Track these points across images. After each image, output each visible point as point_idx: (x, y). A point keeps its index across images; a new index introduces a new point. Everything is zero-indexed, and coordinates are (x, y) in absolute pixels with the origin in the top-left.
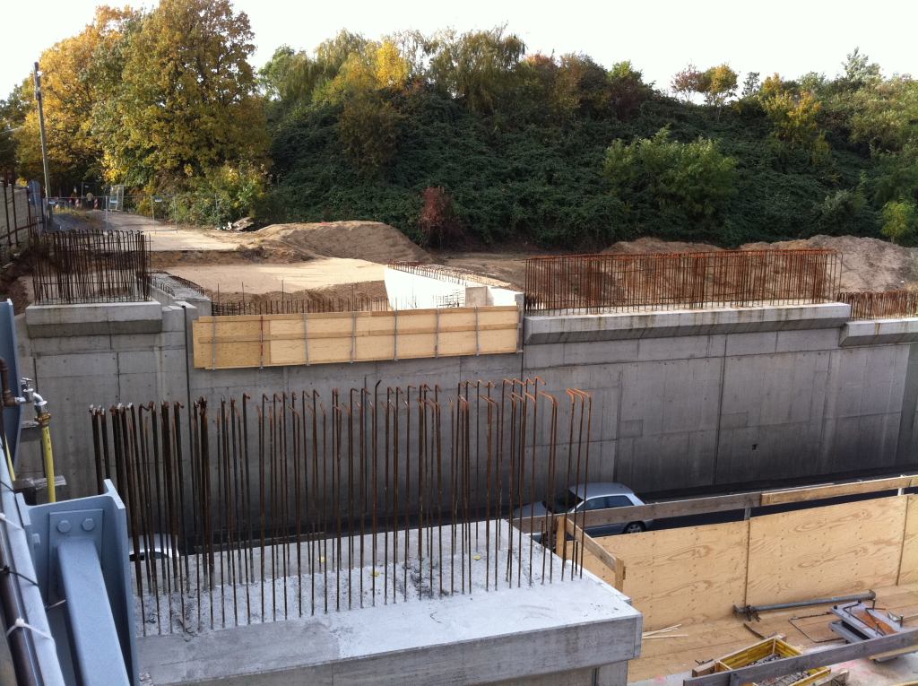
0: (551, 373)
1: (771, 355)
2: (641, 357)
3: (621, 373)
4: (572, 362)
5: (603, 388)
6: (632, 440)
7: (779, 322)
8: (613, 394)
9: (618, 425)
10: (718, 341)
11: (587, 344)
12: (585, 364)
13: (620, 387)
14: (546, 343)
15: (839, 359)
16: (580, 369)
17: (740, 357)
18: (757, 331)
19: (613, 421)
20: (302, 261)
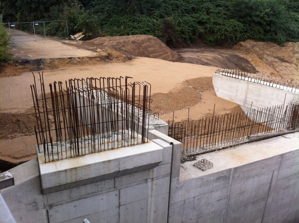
20: (128, 60)
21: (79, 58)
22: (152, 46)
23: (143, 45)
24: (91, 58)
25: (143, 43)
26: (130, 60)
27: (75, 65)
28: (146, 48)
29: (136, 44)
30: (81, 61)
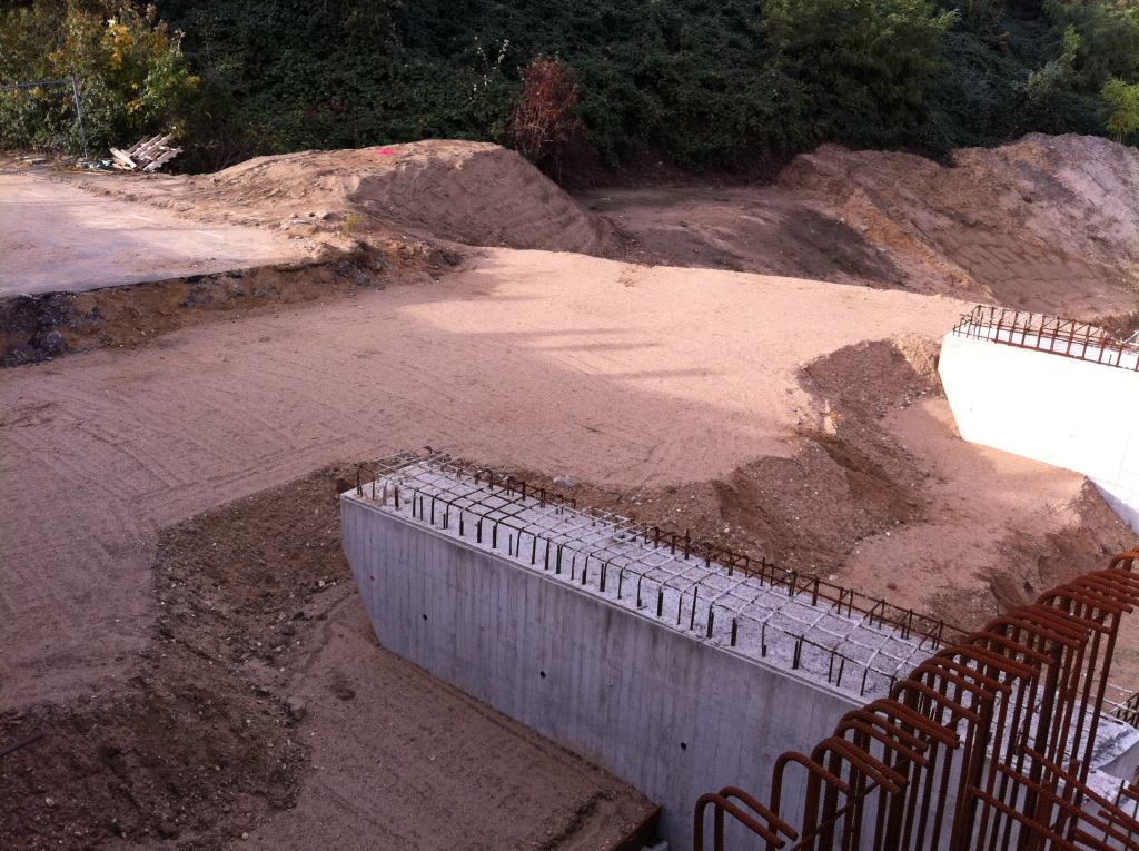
20: (448, 267)
21: (235, 276)
26: (458, 269)
27: (219, 312)
30: (248, 292)
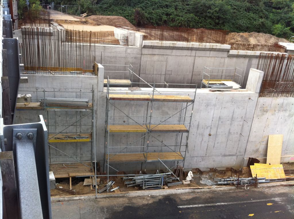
0: (149, 56)
1: (208, 57)
2: (173, 54)
3: (167, 58)
4: (154, 54)
5: (162, 61)
6: (169, 75)
7: (210, 48)
8: (165, 63)
9: (166, 71)
10: (194, 52)
11: (159, 50)
12: (158, 55)
13: (167, 61)
14: (148, 48)
15: (227, 60)
16: (156, 56)
17: (199, 57)
18: (204, 50)
19: (164, 70)
21: (70, 21)
22: (119, 22)
23: (113, 21)
24: (76, 21)
25: (114, 20)
27: (68, 24)
28: (115, 23)
29: (109, 20)
